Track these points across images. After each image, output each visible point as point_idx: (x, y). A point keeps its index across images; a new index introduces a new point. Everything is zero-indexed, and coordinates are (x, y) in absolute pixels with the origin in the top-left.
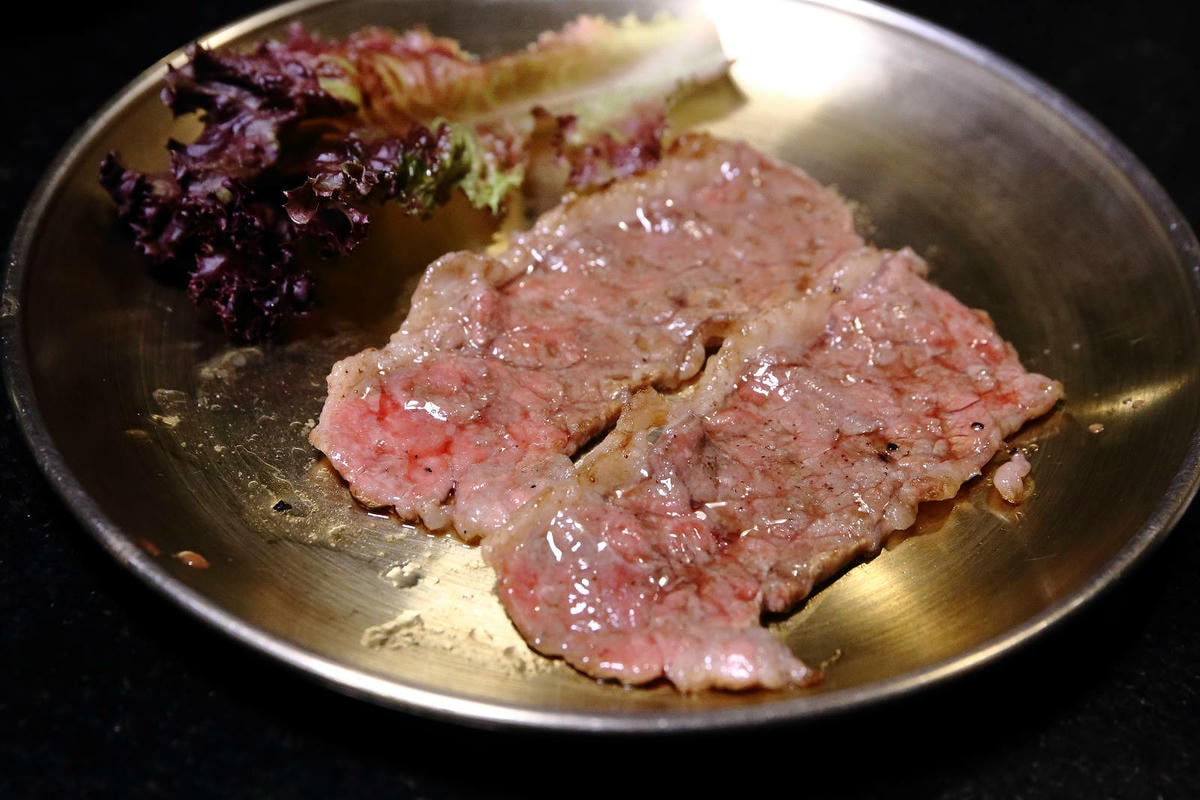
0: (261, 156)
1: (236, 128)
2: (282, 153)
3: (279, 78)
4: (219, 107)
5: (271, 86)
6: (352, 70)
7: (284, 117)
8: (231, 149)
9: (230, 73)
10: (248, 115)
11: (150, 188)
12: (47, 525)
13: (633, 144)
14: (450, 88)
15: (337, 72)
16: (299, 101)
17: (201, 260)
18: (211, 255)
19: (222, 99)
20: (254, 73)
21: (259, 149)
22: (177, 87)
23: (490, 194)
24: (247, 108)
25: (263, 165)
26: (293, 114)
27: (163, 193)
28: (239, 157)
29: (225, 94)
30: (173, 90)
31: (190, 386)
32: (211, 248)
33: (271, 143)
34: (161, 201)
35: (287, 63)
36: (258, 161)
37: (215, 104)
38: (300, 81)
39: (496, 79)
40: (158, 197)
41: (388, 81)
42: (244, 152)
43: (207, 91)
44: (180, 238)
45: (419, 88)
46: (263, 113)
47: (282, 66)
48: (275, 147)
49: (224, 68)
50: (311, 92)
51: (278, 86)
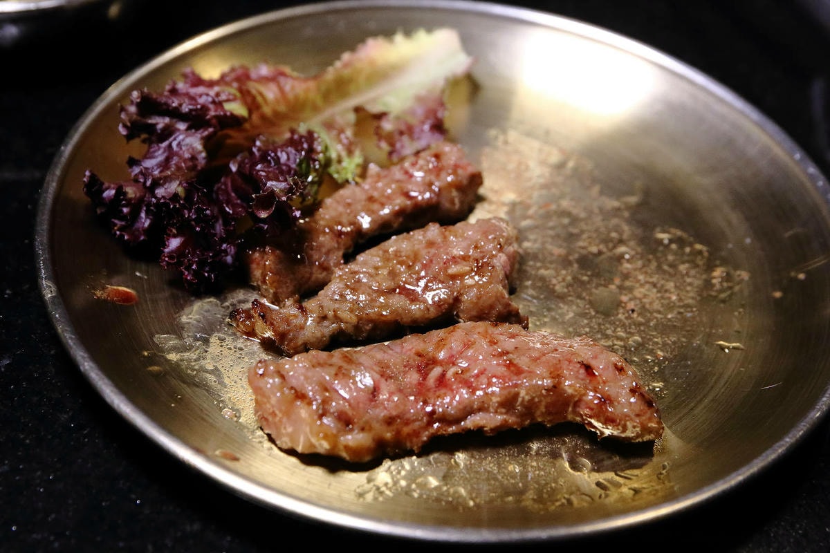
0: (197, 162)
1: (174, 144)
2: (210, 157)
3: (199, 107)
4: (159, 131)
5: (194, 113)
6: (238, 94)
7: (206, 133)
8: (175, 160)
9: (165, 107)
10: (180, 134)
11: (125, 194)
12: (86, 432)
13: (423, 123)
14: (296, 98)
15: (231, 97)
16: (214, 121)
17: (168, 239)
18: (175, 236)
19: (160, 126)
20: (181, 105)
21: (193, 158)
22: (130, 121)
23: (346, 173)
24: (178, 130)
25: (199, 168)
26: (211, 130)
27: (133, 196)
28: (183, 165)
29: (161, 122)
30: (129, 124)
31: (177, 330)
32: (174, 231)
33: (201, 152)
34: (133, 202)
35: (201, 96)
36: (195, 166)
37: (156, 130)
38: (211, 106)
39: (323, 88)
40: (131, 199)
41: (259, 99)
42: (185, 161)
43: (150, 121)
44: (150, 225)
45: (277, 101)
46: (189, 132)
47: (197, 98)
48: (204, 155)
49: (160, 104)
50: (222, 113)
51: (200, 112)
